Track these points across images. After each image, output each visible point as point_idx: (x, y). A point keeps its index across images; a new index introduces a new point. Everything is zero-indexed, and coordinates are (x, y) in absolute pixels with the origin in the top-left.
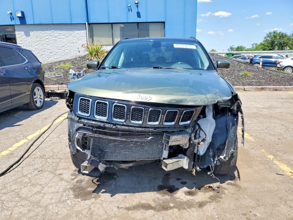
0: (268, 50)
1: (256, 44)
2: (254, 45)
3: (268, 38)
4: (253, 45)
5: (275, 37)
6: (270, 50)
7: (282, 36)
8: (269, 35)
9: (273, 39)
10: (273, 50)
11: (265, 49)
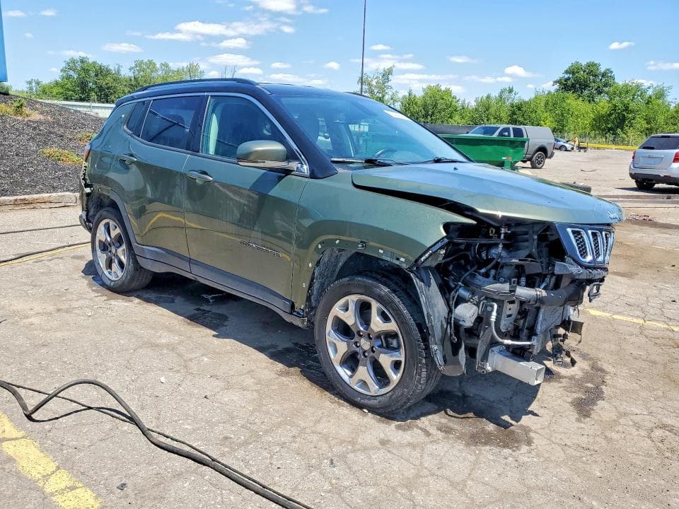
0: (76, 100)
1: (38, 83)
2: (34, 84)
3: (71, 71)
4: (30, 83)
5: (86, 71)
6: (81, 100)
7: (101, 72)
8: (71, 65)
9: (83, 75)
10: (87, 101)
11: (70, 98)
